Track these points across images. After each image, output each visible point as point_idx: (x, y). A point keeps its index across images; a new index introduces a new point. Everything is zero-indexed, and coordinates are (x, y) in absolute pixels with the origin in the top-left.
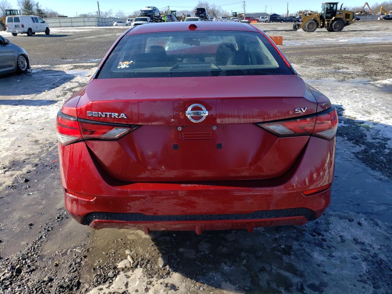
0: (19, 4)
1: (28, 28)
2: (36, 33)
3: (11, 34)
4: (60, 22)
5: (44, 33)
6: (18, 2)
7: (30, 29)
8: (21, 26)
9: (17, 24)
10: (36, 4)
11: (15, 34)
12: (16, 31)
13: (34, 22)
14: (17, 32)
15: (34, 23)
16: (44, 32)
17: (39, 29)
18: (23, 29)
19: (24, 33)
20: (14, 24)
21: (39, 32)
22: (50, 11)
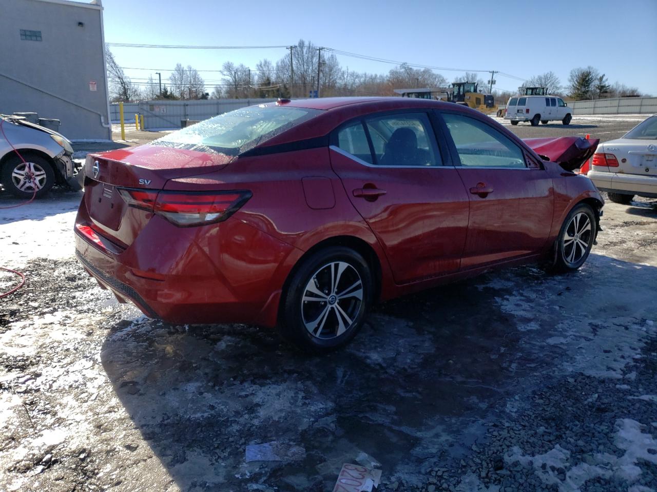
0: (572, 79)
1: (535, 114)
2: (549, 123)
3: (509, 121)
4: (620, 105)
5: (561, 122)
6: (571, 76)
7: (538, 116)
8: (524, 111)
9: (521, 107)
10: (599, 78)
11: (515, 123)
12: (516, 118)
13: (548, 104)
14: (517, 120)
15: (548, 107)
16: (560, 120)
17: (552, 116)
18: (527, 115)
19: (526, 121)
20: (517, 107)
21: (553, 120)
22: (620, 89)
